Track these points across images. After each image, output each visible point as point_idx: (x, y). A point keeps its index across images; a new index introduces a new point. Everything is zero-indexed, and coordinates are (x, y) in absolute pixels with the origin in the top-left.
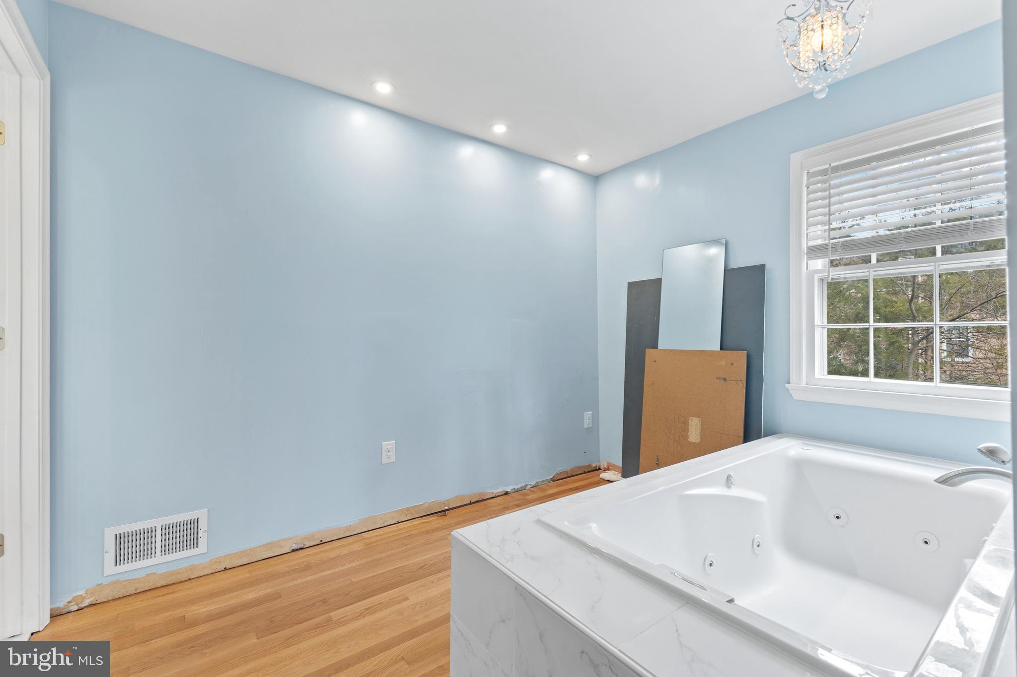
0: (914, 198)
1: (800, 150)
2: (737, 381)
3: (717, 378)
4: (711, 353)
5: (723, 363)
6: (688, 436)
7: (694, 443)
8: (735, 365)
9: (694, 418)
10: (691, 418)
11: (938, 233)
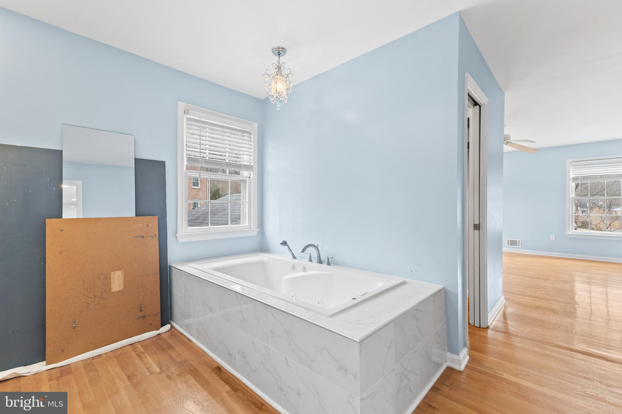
0: (229, 149)
1: (181, 102)
2: (152, 236)
3: (135, 237)
4: (127, 219)
5: (141, 225)
6: (111, 289)
7: (118, 291)
8: (150, 226)
9: (117, 272)
10: (113, 273)
11: (228, 165)
